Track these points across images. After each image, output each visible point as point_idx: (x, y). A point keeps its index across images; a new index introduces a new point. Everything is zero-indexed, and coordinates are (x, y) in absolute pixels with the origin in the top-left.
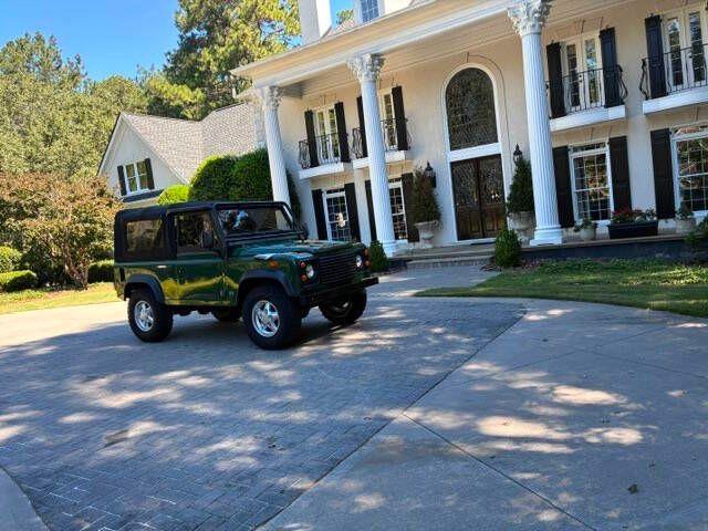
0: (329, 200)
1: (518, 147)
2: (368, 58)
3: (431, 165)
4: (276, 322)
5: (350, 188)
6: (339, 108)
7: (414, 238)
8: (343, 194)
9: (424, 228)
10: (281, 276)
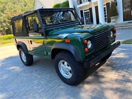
0: (85, 13)
4: (70, 72)
5: (91, 9)
7: (109, 21)
8: (89, 11)
9: (113, 18)
10: (72, 48)
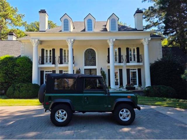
1: (101, 68)
2: (72, 40)
3: (80, 69)
6: (54, 50)
8: (51, 73)
